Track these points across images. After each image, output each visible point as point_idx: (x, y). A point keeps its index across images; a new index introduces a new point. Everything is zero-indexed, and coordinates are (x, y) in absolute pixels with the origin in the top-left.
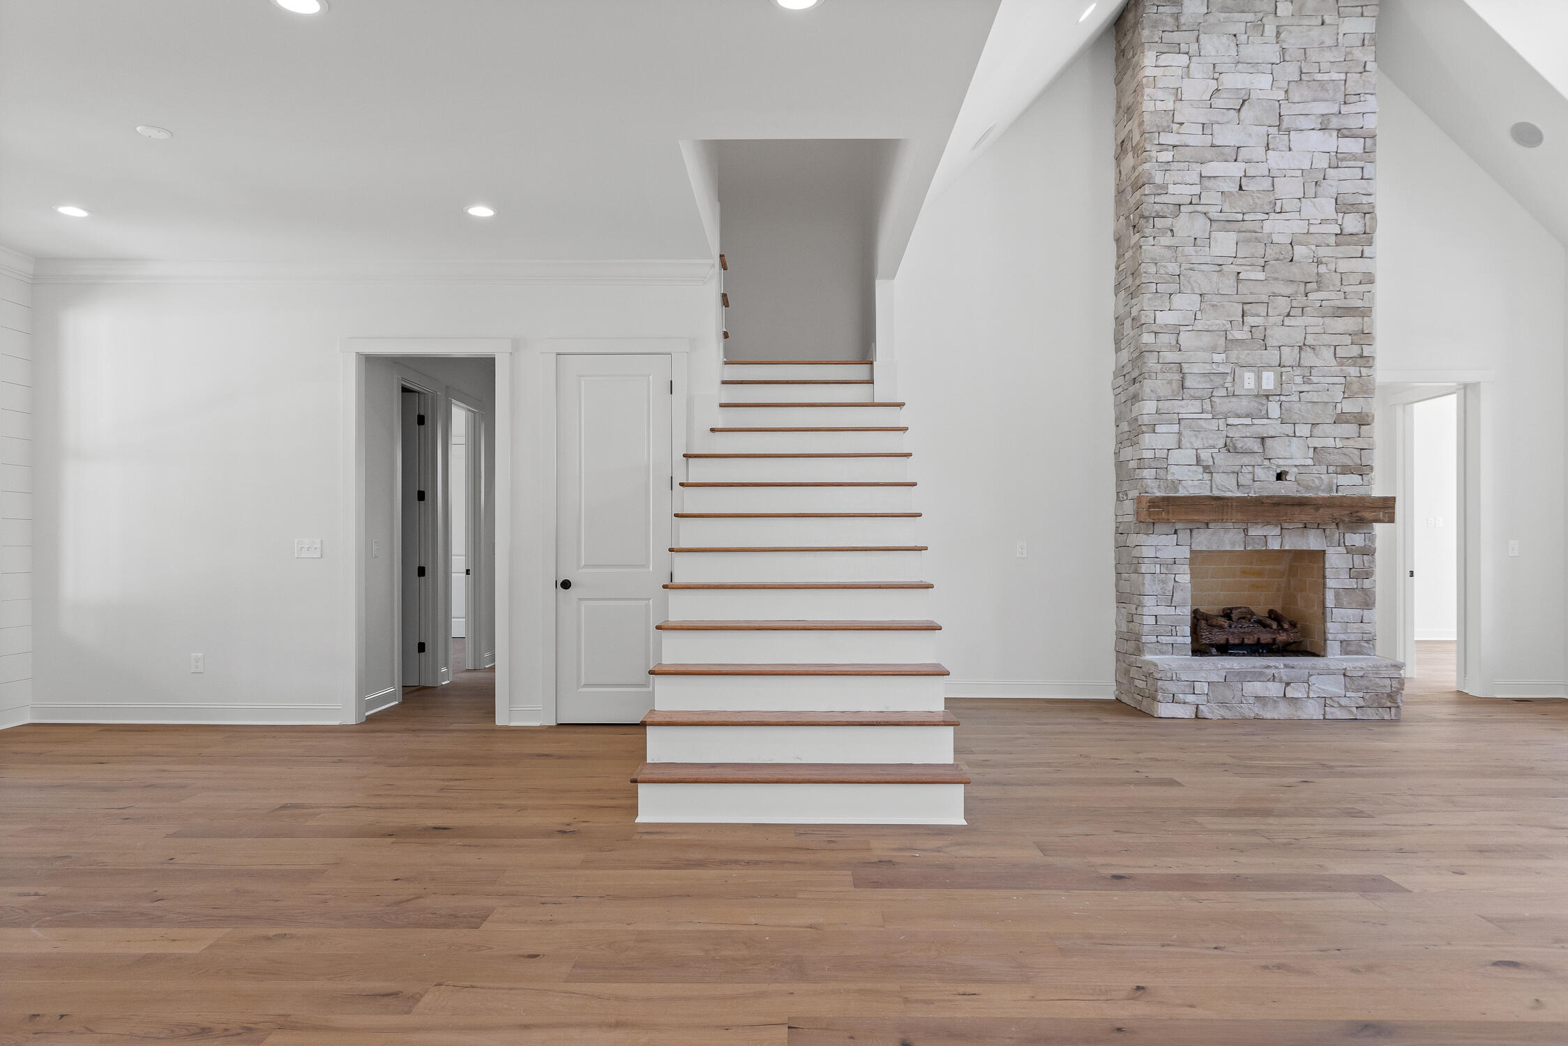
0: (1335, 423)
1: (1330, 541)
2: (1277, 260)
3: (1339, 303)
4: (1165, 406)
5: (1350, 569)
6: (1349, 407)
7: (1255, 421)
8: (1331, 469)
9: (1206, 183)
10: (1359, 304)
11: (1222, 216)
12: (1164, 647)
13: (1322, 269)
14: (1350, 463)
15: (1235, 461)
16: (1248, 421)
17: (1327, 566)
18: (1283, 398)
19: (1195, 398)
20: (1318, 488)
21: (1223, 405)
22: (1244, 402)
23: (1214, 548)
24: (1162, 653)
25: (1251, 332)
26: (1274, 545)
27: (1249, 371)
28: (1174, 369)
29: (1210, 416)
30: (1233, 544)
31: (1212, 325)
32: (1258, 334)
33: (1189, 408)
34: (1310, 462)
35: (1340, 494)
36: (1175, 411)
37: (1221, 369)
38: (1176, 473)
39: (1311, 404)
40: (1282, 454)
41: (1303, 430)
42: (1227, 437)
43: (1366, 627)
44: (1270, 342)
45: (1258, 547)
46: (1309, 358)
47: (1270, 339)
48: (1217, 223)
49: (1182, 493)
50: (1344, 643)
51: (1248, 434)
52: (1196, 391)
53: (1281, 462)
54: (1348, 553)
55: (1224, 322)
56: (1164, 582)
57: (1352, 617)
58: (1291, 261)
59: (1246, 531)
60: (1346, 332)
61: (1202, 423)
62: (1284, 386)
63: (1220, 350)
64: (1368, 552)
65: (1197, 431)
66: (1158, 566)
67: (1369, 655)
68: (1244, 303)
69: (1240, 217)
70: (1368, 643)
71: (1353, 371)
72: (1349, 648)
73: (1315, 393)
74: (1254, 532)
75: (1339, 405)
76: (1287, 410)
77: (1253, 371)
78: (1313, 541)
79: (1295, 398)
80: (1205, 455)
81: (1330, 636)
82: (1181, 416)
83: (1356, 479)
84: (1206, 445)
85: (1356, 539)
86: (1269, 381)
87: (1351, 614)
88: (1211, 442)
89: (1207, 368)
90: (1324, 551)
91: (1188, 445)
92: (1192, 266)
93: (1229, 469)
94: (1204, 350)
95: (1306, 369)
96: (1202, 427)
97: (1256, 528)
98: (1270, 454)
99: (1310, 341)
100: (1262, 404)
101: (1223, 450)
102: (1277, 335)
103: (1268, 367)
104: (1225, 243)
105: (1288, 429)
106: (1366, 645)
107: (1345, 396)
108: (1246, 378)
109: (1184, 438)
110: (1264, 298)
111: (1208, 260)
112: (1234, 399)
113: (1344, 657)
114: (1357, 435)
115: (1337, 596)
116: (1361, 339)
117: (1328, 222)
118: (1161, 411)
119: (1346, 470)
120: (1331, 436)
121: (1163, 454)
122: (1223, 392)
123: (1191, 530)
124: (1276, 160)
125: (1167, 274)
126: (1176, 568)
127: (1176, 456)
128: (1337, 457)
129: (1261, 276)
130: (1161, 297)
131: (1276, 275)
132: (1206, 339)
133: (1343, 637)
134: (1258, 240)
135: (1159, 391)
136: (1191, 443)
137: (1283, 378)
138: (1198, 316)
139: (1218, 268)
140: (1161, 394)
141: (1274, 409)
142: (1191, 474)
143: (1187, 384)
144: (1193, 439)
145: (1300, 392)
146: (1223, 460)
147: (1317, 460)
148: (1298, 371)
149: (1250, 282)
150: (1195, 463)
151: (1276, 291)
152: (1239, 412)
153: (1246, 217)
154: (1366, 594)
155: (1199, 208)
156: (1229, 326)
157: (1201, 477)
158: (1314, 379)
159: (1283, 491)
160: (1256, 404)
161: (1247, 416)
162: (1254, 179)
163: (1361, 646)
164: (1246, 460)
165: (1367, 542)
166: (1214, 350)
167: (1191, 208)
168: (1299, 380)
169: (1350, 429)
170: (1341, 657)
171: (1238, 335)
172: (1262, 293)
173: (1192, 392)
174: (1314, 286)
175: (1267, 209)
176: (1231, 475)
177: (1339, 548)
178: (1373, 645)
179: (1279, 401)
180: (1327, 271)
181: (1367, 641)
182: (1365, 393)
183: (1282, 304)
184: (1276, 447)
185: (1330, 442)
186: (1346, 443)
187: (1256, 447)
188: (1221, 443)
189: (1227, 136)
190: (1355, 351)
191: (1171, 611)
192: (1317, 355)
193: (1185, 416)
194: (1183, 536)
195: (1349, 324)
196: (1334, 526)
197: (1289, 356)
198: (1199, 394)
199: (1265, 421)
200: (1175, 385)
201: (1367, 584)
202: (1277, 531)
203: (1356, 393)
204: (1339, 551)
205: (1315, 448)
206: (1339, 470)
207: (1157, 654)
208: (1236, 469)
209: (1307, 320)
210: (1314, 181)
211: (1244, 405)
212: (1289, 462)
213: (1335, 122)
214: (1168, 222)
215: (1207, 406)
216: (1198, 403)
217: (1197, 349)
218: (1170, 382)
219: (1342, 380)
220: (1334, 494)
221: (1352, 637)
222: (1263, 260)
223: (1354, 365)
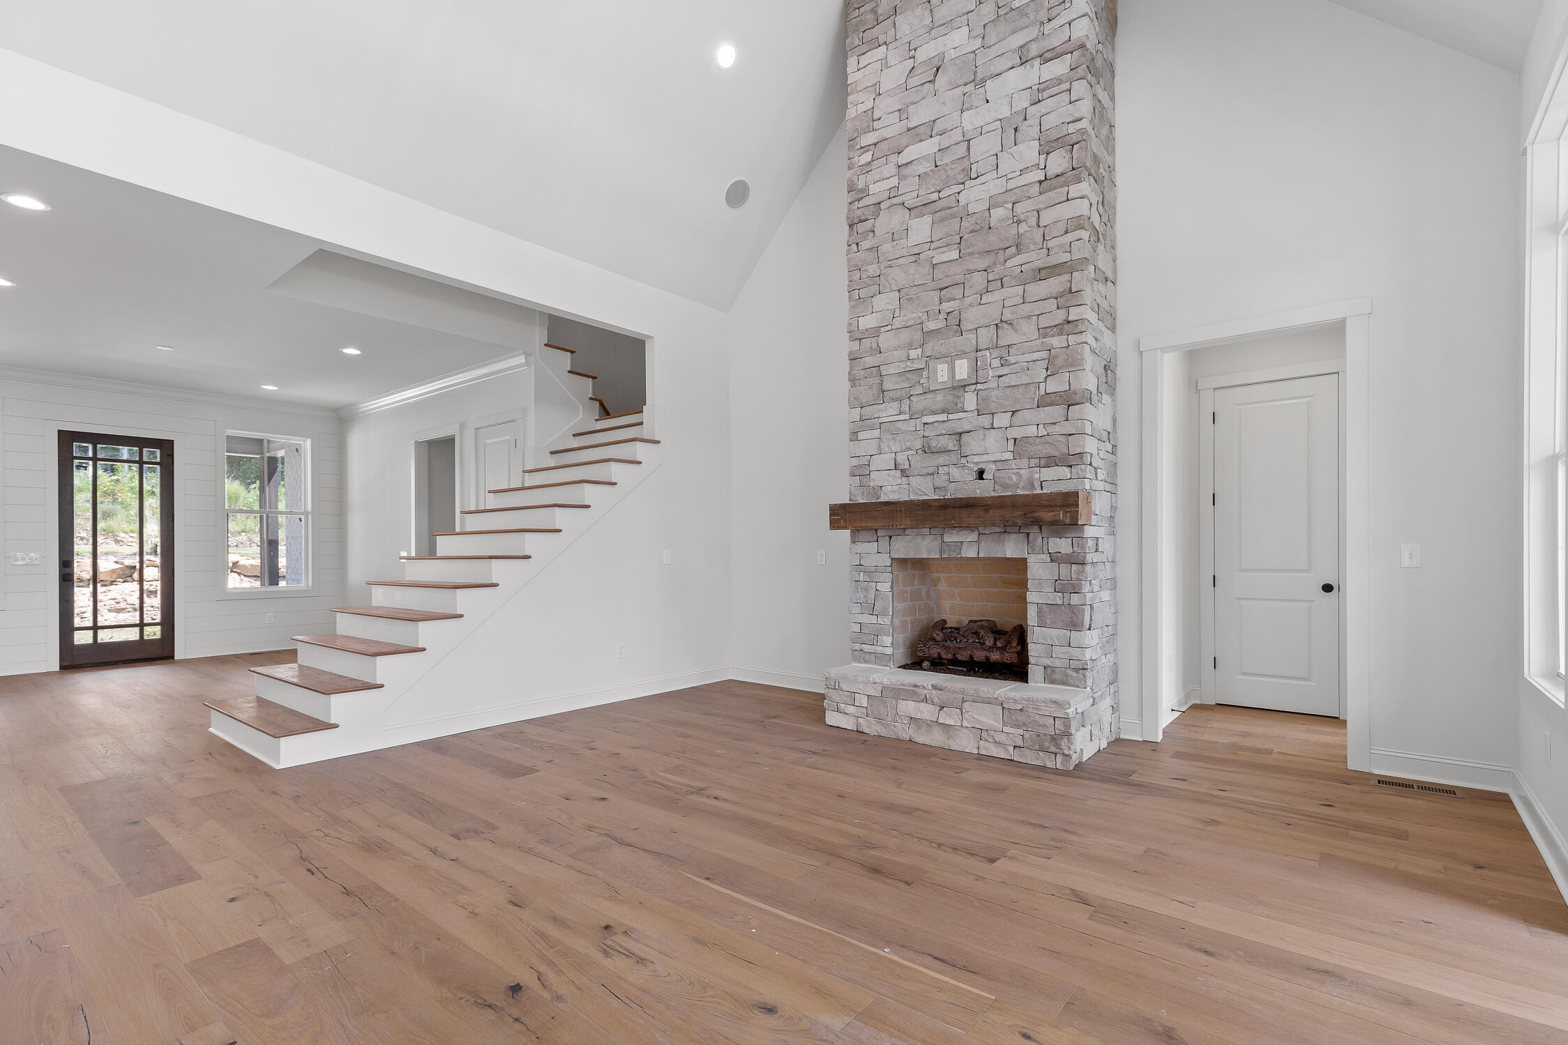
0: (1038, 407)
1: (1032, 547)
2: (973, 231)
3: (1039, 264)
4: (868, 411)
5: (1056, 580)
6: (1054, 385)
7: (951, 417)
8: (1034, 462)
9: (905, 171)
10: (1065, 257)
11: (918, 202)
12: (868, 656)
13: (1023, 228)
14: (1056, 453)
15: (932, 462)
16: (943, 417)
17: (1029, 577)
18: (979, 387)
19: (893, 400)
20: (1016, 486)
21: (919, 403)
22: (939, 397)
23: (911, 556)
24: (866, 662)
25: (946, 319)
26: (971, 553)
27: (943, 363)
28: (875, 373)
29: (907, 417)
30: (929, 551)
31: (909, 320)
32: (953, 320)
33: (888, 412)
34: (1009, 456)
35: (1045, 491)
36: (876, 416)
37: (916, 366)
38: (877, 479)
39: (1010, 389)
40: (977, 450)
41: (1002, 420)
42: (924, 437)
43: (1075, 653)
44: (966, 326)
45: (953, 555)
46: (1008, 336)
47: (965, 322)
48: (915, 210)
49: (883, 499)
50: (1049, 671)
51: (944, 432)
52: (895, 392)
53: (976, 459)
54: (1052, 561)
55: (920, 315)
56: (866, 590)
57: (1056, 639)
58: (990, 228)
59: (942, 538)
60: (1049, 295)
61: (900, 425)
62: (980, 372)
63: (916, 345)
64: (1077, 560)
65: (895, 433)
66: (862, 574)
67: (1078, 687)
68: (941, 289)
69: (935, 196)
70: (1077, 672)
71: (1057, 342)
72: (1056, 676)
73: (1014, 375)
74: (952, 537)
75: (1042, 386)
76: (983, 399)
77: (946, 362)
78: (1011, 548)
79: (993, 384)
80: (902, 458)
81: (1031, 660)
82: (880, 421)
83: (1064, 472)
84: (904, 447)
85: (1062, 545)
86: (962, 369)
87: (1054, 634)
88: (908, 444)
89: (902, 367)
90: (1024, 561)
91: (887, 449)
92: (890, 263)
93: (925, 471)
94: (901, 348)
95: (1003, 349)
96: (900, 429)
97: (952, 534)
98: (966, 451)
99: (1008, 315)
100: (958, 397)
101: (920, 452)
102: (972, 317)
103: (962, 354)
104: (921, 228)
105: (985, 421)
106: (1074, 674)
107: (1049, 373)
108: (939, 371)
109: (883, 442)
110: (959, 278)
111: (904, 252)
112: (930, 396)
113: (1048, 685)
114: (1064, 418)
115: (1040, 611)
116: (1067, 301)
117: (1029, 170)
118: (864, 418)
119: (1051, 462)
120: (1031, 424)
121: (864, 461)
122: (919, 390)
123: (890, 537)
124: (970, 121)
125: (869, 277)
126: (877, 577)
127: (877, 463)
128: (1040, 447)
129: (954, 255)
130: (864, 302)
131: (970, 250)
132: (905, 336)
133: (1047, 662)
134: (953, 216)
135: (861, 398)
136: (889, 447)
137: (978, 363)
138: (897, 314)
139: (913, 258)
140: (864, 400)
141: (970, 400)
142: (891, 479)
143: (886, 387)
144: (892, 443)
145: (1000, 377)
146: (919, 462)
147: (1017, 455)
148: (995, 353)
149: (944, 265)
150: (893, 467)
151: (972, 268)
152: (934, 408)
153: (942, 195)
154: (1073, 612)
155: (895, 201)
156: (925, 318)
157: (899, 481)
158: (1012, 359)
159: (978, 491)
160: (951, 398)
161: (943, 411)
162: (948, 151)
163: (1067, 675)
164: (942, 459)
165: (1075, 549)
166: (910, 346)
167: (888, 203)
168: (996, 363)
169: (1055, 412)
170: (1044, 685)
171: (931, 325)
172: (956, 273)
173: (890, 394)
174: (1013, 249)
175: (960, 178)
176: (928, 477)
177: (1042, 556)
178: (1084, 676)
179: (975, 390)
180: (1029, 229)
181: (1076, 670)
182: (1072, 365)
183: (978, 280)
184: (973, 444)
185: (1031, 431)
186: (1051, 429)
187: (951, 444)
188: (918, 444)
189: (919, 116)
190: (1060, 316)
191: (873, 619)
192: (1016, 331)
193: (884, 420)
194: (884, 542)
195: (1055, 284)
196: (1036, 529)
197: (986, 336)
198: (897, 395)
199: (961, 415)
200: (875, 390)
201: (1075, 600)
202: (973, 536)
203: (1061, 368)
204: (1042, 559)
205: (1015, 440)
206: (1043, 462)
207: (861, 663)
208: (931, 470)
209: (1007, 292)
210: (1013, 129)
211: (940, 399)
212: (985, 458)
213: (1034, 49)
214: (868, 225)
215: (905, 407)
216: (896, 405)
217: (895, 349)
218: (871, 388)
219: (1044, 355)
220: (1038, 491)
221: (1057, 663)
222: (958, 237)
223: (1060, 334)
